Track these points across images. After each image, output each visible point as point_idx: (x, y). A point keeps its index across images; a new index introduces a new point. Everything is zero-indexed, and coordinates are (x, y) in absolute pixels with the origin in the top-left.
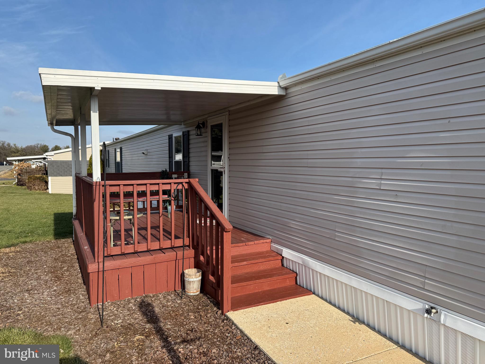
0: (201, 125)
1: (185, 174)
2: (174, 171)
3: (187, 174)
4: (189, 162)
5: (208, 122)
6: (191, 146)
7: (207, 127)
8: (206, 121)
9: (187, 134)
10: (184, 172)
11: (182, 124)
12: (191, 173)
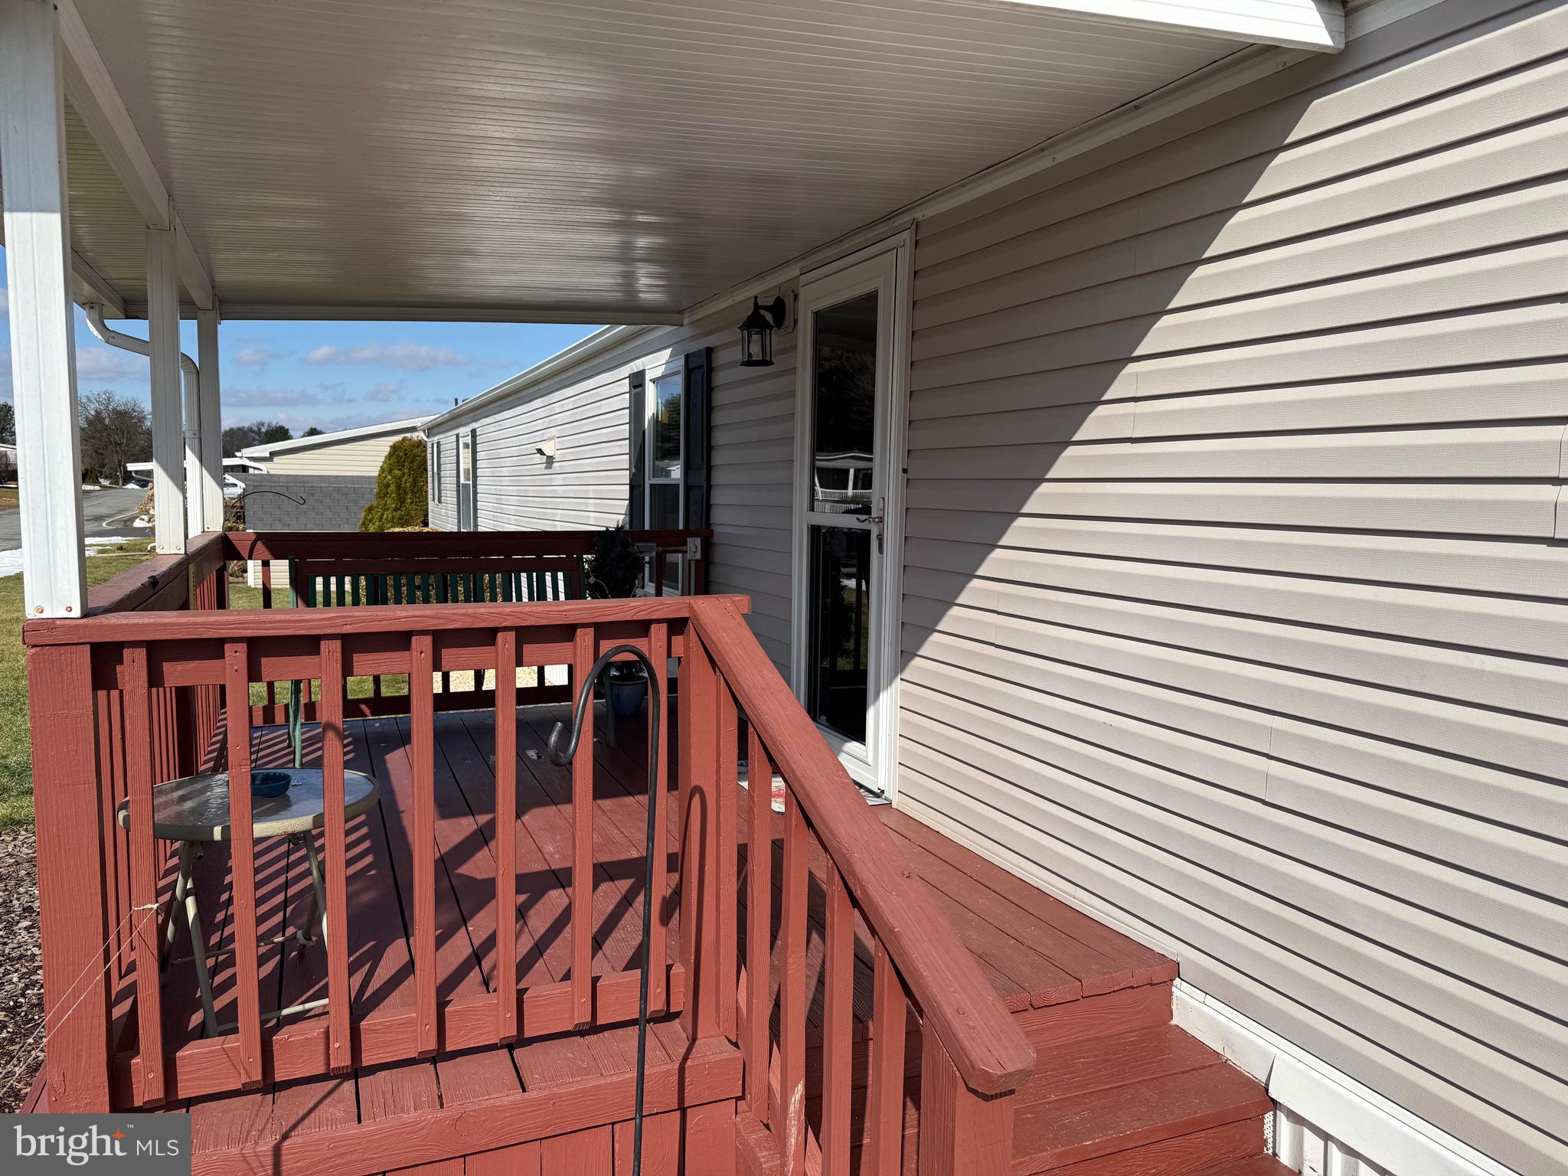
0: (768, 317)
1: (690, 540)
2: (647, 527)
3: (698, 541)
4: (709, 487)
5: (801, 297)
6: (719, 418)
7: (796, 321)
8: (792, 295)
9: (702, 366)
10: (688, 533)
11: (686, 322)
12: (716, 539)
